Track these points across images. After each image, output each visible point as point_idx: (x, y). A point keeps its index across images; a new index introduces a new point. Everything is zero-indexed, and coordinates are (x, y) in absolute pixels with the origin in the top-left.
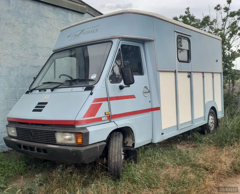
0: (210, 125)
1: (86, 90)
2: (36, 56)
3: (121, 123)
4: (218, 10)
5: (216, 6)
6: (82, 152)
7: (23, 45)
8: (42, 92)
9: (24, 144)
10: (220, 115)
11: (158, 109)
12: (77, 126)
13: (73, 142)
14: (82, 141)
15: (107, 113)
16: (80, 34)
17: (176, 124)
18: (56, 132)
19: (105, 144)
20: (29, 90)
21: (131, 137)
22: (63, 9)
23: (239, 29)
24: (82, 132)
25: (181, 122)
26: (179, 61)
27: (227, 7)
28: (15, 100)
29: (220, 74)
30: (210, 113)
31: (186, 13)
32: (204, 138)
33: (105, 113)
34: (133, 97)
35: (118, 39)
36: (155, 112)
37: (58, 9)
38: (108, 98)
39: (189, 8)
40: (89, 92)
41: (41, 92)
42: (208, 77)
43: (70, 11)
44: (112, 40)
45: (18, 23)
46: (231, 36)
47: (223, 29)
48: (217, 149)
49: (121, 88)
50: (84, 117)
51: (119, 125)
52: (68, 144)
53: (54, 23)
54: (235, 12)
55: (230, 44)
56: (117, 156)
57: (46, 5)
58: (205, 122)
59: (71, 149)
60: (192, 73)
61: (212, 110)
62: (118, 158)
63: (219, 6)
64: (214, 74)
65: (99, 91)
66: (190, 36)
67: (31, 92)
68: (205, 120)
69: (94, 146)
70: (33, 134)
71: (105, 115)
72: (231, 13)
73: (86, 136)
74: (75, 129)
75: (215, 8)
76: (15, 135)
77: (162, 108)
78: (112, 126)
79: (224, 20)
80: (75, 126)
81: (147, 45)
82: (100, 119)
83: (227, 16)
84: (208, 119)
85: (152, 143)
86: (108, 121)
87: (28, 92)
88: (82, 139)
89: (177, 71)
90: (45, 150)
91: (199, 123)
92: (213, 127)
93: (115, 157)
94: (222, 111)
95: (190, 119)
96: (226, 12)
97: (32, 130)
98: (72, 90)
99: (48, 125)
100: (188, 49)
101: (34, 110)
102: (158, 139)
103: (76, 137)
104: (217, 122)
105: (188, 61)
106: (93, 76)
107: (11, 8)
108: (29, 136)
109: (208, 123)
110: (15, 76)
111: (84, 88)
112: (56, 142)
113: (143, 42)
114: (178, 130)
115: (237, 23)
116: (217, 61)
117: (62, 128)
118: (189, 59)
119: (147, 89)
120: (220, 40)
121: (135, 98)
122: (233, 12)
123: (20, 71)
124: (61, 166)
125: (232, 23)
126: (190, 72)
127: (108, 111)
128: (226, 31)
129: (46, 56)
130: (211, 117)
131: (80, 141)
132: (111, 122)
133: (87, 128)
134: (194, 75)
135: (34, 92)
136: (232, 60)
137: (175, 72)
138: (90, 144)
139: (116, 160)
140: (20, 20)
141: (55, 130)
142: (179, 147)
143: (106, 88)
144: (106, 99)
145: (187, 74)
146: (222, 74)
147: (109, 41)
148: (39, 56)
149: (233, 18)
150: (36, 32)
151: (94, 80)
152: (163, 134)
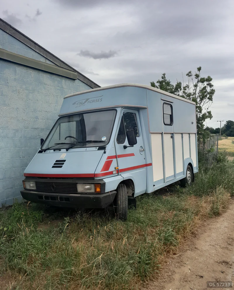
0: (188, 179)
1: (99, 149)
2: (36, 119)
3: (126, 176)
4: (189, 76)
5: (188, 72)
6: (101, 198)
7: (26, 109)
8: (57, 151)
9: (45, 195)
10: (196, 171)
11: (151, 164)
12: (96, 178)
13: (93, 191)
14: (101, 190)
15: (116, 168)
16: (85, 102)
17: (163, 178)
18: (77, 183)
19: (115, 193)
20: (41, 150)
21: (131, 188)
22: (58, 76)
23: (208, 94)
24: (100, 183)
25: (167, 176)
26: (165, 124)
27: (197, 74)
28: (19, 159)
29: (195, 135)
30: (188, 168)
31: (163, 78)
32: (184, 190)
33: (115, 168)
34: (132, 155)
35: (121, 108)
36: (148, 167)
37: (54, 77)
38: (116, 156)
39: (165, 74)
40: (103, 151)
41: (55, 152)
42: (186, 137)
43: (64, 78)
44: (116, 109)
45: (22, 89)
46: (202, 100)
47: (195, 94)
48: (197, 198)
49: (125, 147)
50: (101, 171)
51: (125, 178)
52: (88, 193)
53: (51, 89)
54: (204, 78)
55: (201, 107)
56: (124, 202)
57: (45, 73)
58: (184, 177)
59: (91, 196)
60: (174, 134)
61: (189, 166)
62: (125, 204)
63: (190, 72)
64: (190, 134)
65: (110, 150)
66: (172, 103)
67: (44, 152)
68: (184, 174)
69: (108, 194)
70: (55, 186)
71: (115, 170)
72: (201, 79)
73: (103, 186)
74: (94, 181)
75: (187, 75)
76: (35, 188)
77: (153, 164)
78: (119, 179)
79: (196, 86)
80: (94, 178)
81: (141, 112)
82: (111, 173)
83: (198, 82)
84: (187, 174)
85: (146, 193)
86: (117, 175)
87: (40, 152)
88: (101, 188)
89: (163, 133)
90: (67, 199)
91: (180, 177)
92: (190, 180)
93: (123, 203)
94: (197, 166)
95: (173, 174)
96: (197, 78)
97: (54, 183)
98: (86, 150)
99: (67, 178)
100: (171, 114)
101: (53, 167)
102: (151, 190)
103: (95, 187)
104: (193, 176)
105: (171, 124)
106: (103, 138)
107: (17, 76)
108: (51, 188)
109: (186, 177)
110: (19, 137)
111: (97, 148)
112: (77, 192)
113: (138, 109)
114: (164, 182)
115: (206, 88)
116: (192, 123)
117: (82, 180)
118: (172, 122)
119: (143, 148)
120: (195, 105)
121: (134, 155)
122: (203, 78)
123: (23, 132)
124: (80, 212)
125: (202, 88)
126: (173, 134)
127: (117, 166)
128: (197, 95)
129: (44, 119)
130: (188, 172)
131: (98, 190)
132: (119, 175)
133: (103, 180)
134: (176, 136)
135: (48, 151)
136: (203, 121)
137: (162, 134)
138: (106, 193)
139: (124, 206)
140: (24, 87)
141: (77, 182)
142: (164, 198)
143: (115, 148)
144: (115, 157)
145: (170, 135)
146: (197, 134)
147: (113, 109)
148: (39, 119)
149: (203, 84)
150: (36, 97)
151: (105, 142)
152: (154, 186)
